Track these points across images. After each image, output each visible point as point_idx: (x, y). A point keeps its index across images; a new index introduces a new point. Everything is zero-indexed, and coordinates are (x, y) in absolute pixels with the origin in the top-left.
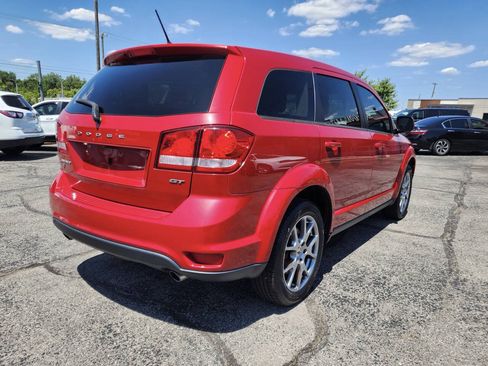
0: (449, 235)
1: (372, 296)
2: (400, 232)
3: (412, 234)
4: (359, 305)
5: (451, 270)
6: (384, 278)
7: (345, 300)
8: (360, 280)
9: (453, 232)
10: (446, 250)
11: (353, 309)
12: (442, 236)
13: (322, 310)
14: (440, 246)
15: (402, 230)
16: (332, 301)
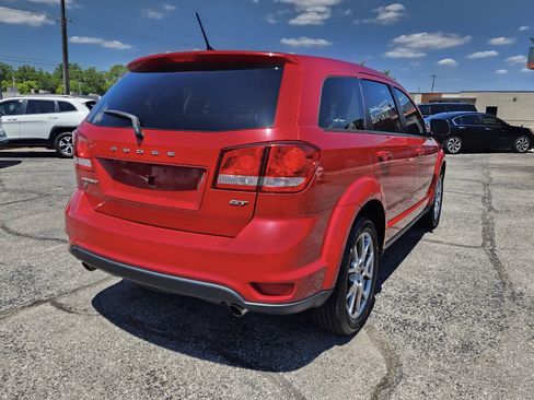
0: (489, 243)
1: (433, 318)
2: (439, 242)
3: (452, 244)
4: (424, 329)
5: (504, 284)
6: (439, 295)
7: (406, 324)
8: (414, 299)
9: (492, 240)
10: (492, 260)
11: (418, 334)
12: (483, 245)
13: (385, 337)
14: (484, 256)
15: (440, 240)
16: (393, 325)
